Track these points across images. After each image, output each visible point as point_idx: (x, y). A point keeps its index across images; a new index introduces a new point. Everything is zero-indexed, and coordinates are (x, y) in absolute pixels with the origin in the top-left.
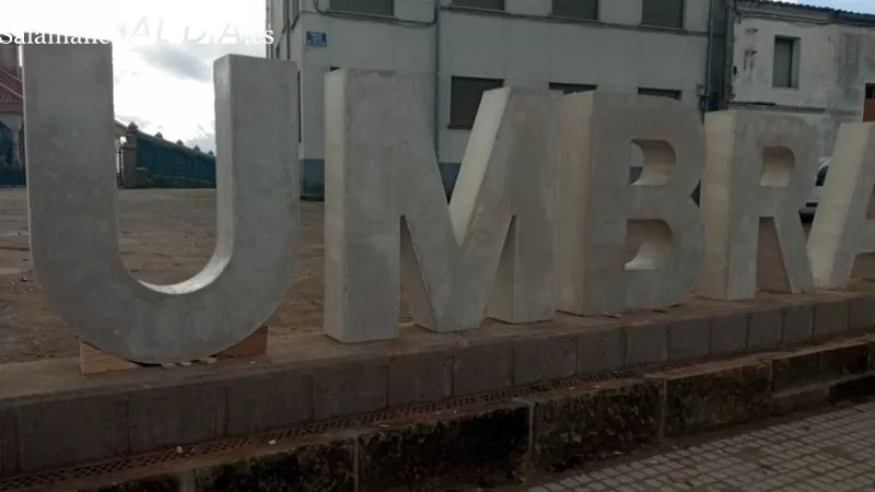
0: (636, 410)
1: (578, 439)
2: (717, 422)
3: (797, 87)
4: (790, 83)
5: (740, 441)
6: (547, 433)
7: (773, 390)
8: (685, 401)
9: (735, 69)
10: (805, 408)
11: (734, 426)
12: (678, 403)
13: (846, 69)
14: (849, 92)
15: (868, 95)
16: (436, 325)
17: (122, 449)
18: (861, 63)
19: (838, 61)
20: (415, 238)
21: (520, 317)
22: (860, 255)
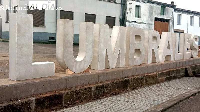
0: (141, 80)
1: (135, 85)
2: (151, 83)
3: (140, 17)
4: (139, 17)
5: (155, 85)
6: (131, 84)
7: (158, 78)
8: (147, 80)
9: (127, 12)
10: (162, 81)
11: (154, 84)
12: (146, 80)
13: (151, 14)
14: (151, 19)
15: (155, 20)
16: (110, 67)
17: (78, 85)
18: (154, 12)
19: (149, 12)
20: (108, 52)
21: (121, 66)
22: (166, 56)
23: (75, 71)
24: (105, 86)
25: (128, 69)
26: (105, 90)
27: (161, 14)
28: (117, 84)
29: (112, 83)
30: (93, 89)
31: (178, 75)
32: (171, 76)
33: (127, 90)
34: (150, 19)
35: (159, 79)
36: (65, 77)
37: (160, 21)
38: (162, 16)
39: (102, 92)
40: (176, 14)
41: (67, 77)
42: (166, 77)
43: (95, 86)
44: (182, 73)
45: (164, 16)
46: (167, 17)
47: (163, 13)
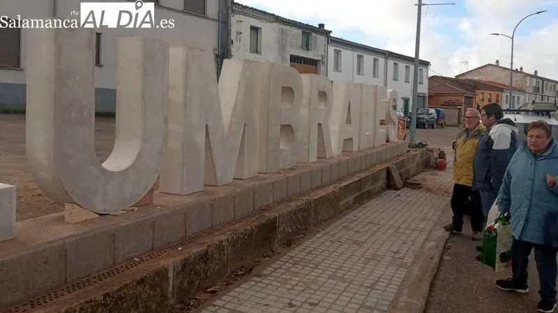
0: (305, 214)
2: (326, 217)
3: (260, 53)
4: (257, 53)
6: (282, 229)
7: (340, 201)
8: (318, 209)
9: (232, 41)
12: (316, 209)
13: (282, 46)
14: (283, 58)
15: (291, 61)
16: (217, 182)
17: (111, 263)
18: (288, 43)
19: (279, 42)
20: (211, 136)
21: (246, 175)
22: (345, 140)
23: (100, 207)
24: (210, 253)
25: (269, 184)
26: (211, 265)
27: (302, 48)
28: (246, 237)
29: (233, 238)
30: (171, 274)
31: (374, 186)
32: (363, 191)
33: (272, 251)
34: (280, 58)
35: (342, 203)
36: (60, 239)
37: (301, 63)
38: (305, 51)
39: (202, 275)
40: (331, 49)
41: (67, 240)
42: (354, 196)
43: (179, 259)
44: (382, 181)
45: (309, 52)
46: (315, 55)
47: (307, 47)
